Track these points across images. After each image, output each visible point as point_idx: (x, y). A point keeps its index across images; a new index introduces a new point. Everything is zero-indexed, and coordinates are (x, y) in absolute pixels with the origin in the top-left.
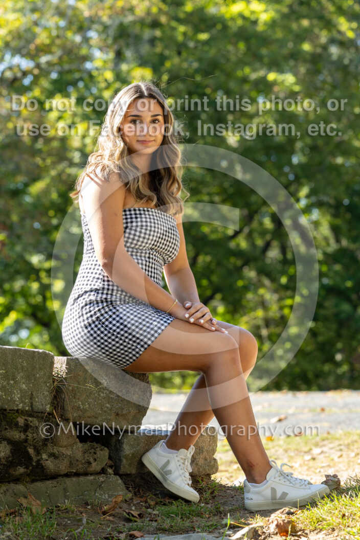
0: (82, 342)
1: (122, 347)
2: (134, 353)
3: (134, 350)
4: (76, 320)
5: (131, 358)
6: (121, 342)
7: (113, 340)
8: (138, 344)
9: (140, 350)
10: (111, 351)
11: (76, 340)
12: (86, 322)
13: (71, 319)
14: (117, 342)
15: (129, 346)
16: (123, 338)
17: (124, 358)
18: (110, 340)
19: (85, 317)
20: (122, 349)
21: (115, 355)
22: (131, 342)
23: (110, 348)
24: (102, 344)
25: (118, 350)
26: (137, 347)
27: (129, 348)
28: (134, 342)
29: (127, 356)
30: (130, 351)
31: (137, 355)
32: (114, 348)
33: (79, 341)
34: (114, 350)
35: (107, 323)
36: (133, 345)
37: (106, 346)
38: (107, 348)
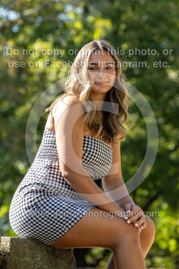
0: (22, 221)
1: (51, 226)
2: (60, 231)
3: (60, 229)
4: (20, 204)
5: (58, 235)
6: (51, 222)
7: (46, 221)
8: (64, 224)
9: (65, 230)
10: (43, 228)
11: (18, 219)
12: (27, 206)
13: (16, 203)
14: (48, 223)
15: (57, 226)
16: (53, 220)
17: (52, 235)
18: (43, 221)
19: (26, 202)
20: (52, 228)
21: (46, 232)
22: (59, 223)
23: (43, 227)
24: (37, 223)
25: (49, 228)
26: (63, 227)
27: (57, 228)
28: (61, 223)
29: (55, 233)
30: (57, 229)
31: (63, 233)
32: (46, 227)
33: (20, 220)
34: (46, 228)
35: (42, 208)
36: (60, 226)
37: (40, 225)
38: (40, 227)
